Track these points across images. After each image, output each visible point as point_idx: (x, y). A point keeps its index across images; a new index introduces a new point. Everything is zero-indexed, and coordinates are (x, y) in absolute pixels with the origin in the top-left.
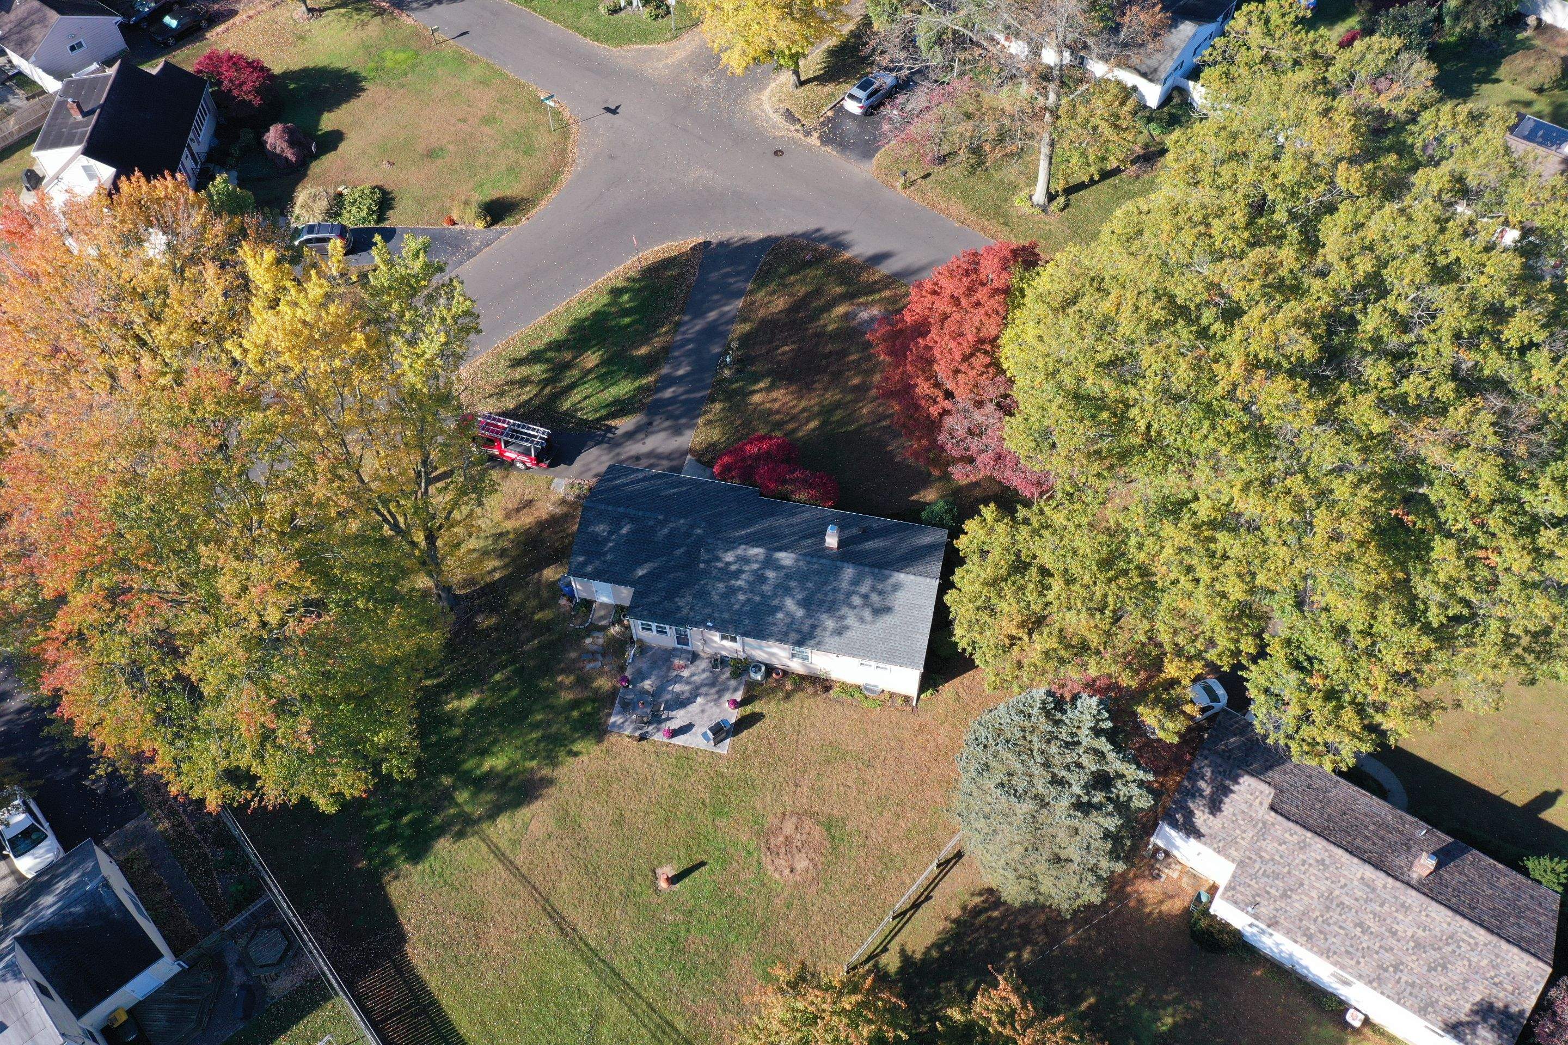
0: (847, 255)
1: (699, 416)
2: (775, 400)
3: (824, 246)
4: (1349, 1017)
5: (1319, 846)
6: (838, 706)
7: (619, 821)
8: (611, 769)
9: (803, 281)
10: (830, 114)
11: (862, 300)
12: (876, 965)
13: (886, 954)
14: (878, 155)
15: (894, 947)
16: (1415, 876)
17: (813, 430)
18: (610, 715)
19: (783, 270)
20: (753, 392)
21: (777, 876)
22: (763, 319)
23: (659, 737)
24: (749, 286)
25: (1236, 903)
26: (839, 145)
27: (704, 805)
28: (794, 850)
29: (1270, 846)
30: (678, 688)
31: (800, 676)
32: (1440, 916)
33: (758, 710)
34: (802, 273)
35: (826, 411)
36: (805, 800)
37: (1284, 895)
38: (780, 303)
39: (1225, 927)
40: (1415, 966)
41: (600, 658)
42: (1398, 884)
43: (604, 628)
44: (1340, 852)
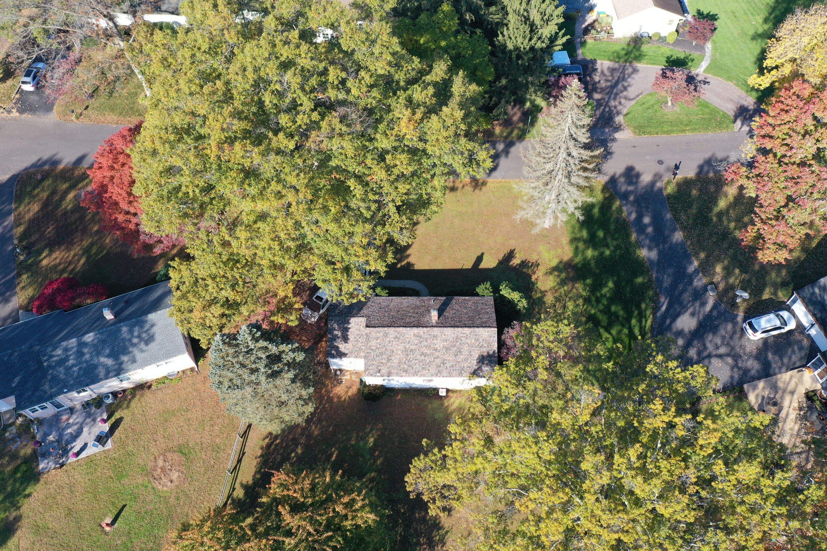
0: (61, 166)
1: (15, 287)
2: (56, 259)
3: (47, 167)
4: (441, 394)
5: (392, 331)
6: (159, 392)
7: (69, 512)
8: (52, 490)
9: (43, 190)
10: (17, 96)
11: (80, 185)
12: (233, 499)
13: (236, 491)
14: (55, 107)
15: (237, 486)
16: (434, 321)
17: (84, 264)
18: (38, 465)
19: (29, 189)
20: (41, 260)
21: (165, 489)
22: (29, 220)
23: (72, 460)
24: (13, 206)
25: (371, 375)
26: (30, 110)
27: (111, 478)
28: (168, 472)
29: (373, 343)
30: (69, 431)
31: (132, 388)
32: (449, 332)
33: (118, 417)
34: (41, 187)
35: (87, 251)
36: (163, 445)
37: (389, 360)
38: (35, 208)
39: (376, 387)
40: (450, 358)
41: (18, 439)
42: (428, 329)
43: (13, 423)
44: (401, 329)
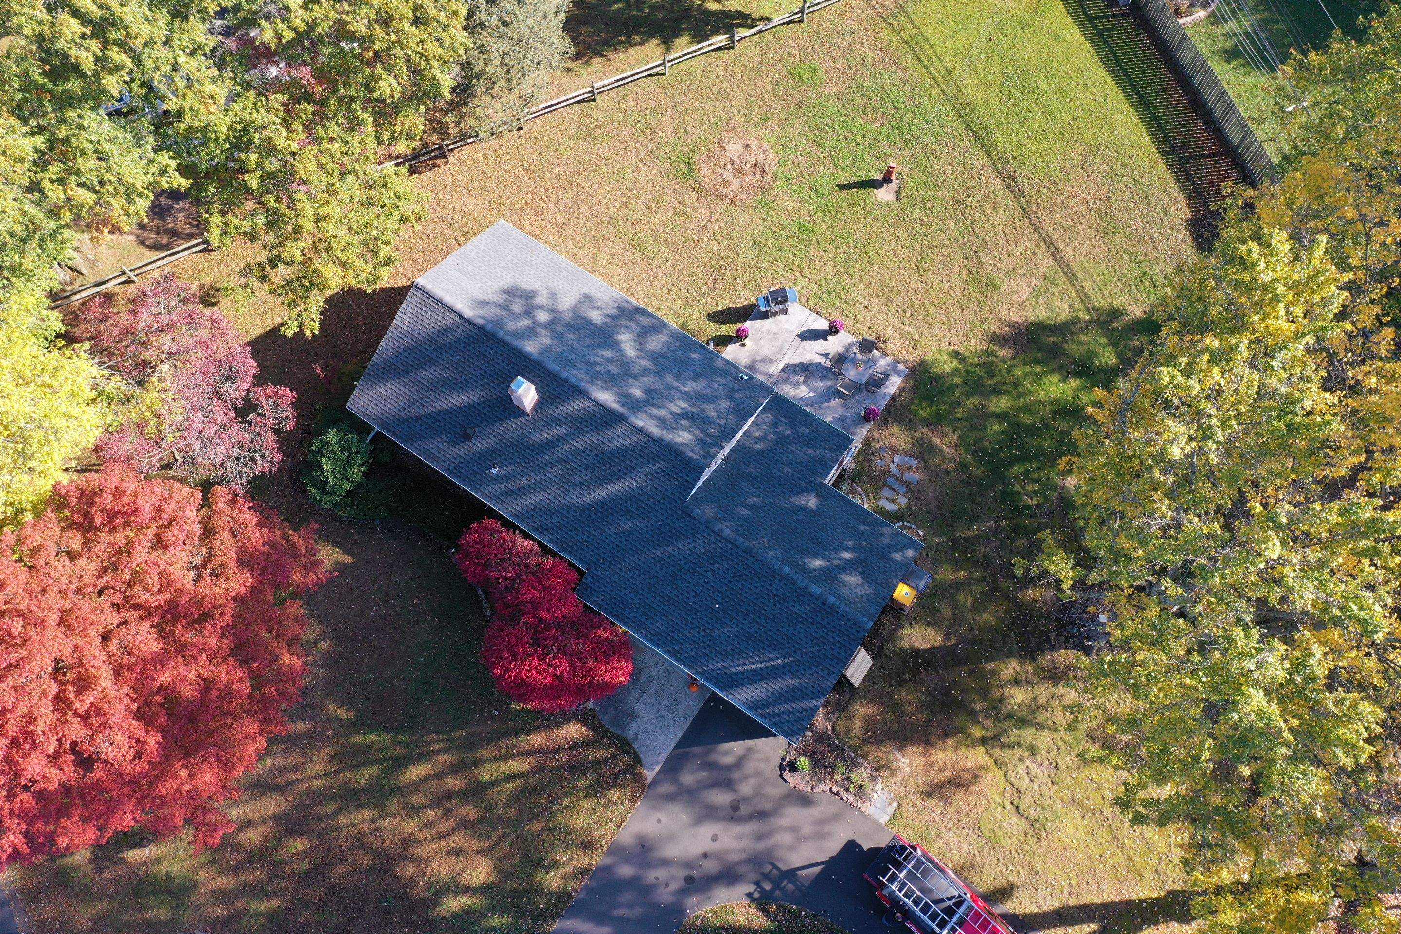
1: (597, 871)
2: (454, 855)
8: (916, 323)
17: (423, 759)
18: (900, 390)
20: (479, 891)
27: (818, 243)
28: (736, 163)
33: (713, 325)
35: (382, 793)
36: (702, 209)
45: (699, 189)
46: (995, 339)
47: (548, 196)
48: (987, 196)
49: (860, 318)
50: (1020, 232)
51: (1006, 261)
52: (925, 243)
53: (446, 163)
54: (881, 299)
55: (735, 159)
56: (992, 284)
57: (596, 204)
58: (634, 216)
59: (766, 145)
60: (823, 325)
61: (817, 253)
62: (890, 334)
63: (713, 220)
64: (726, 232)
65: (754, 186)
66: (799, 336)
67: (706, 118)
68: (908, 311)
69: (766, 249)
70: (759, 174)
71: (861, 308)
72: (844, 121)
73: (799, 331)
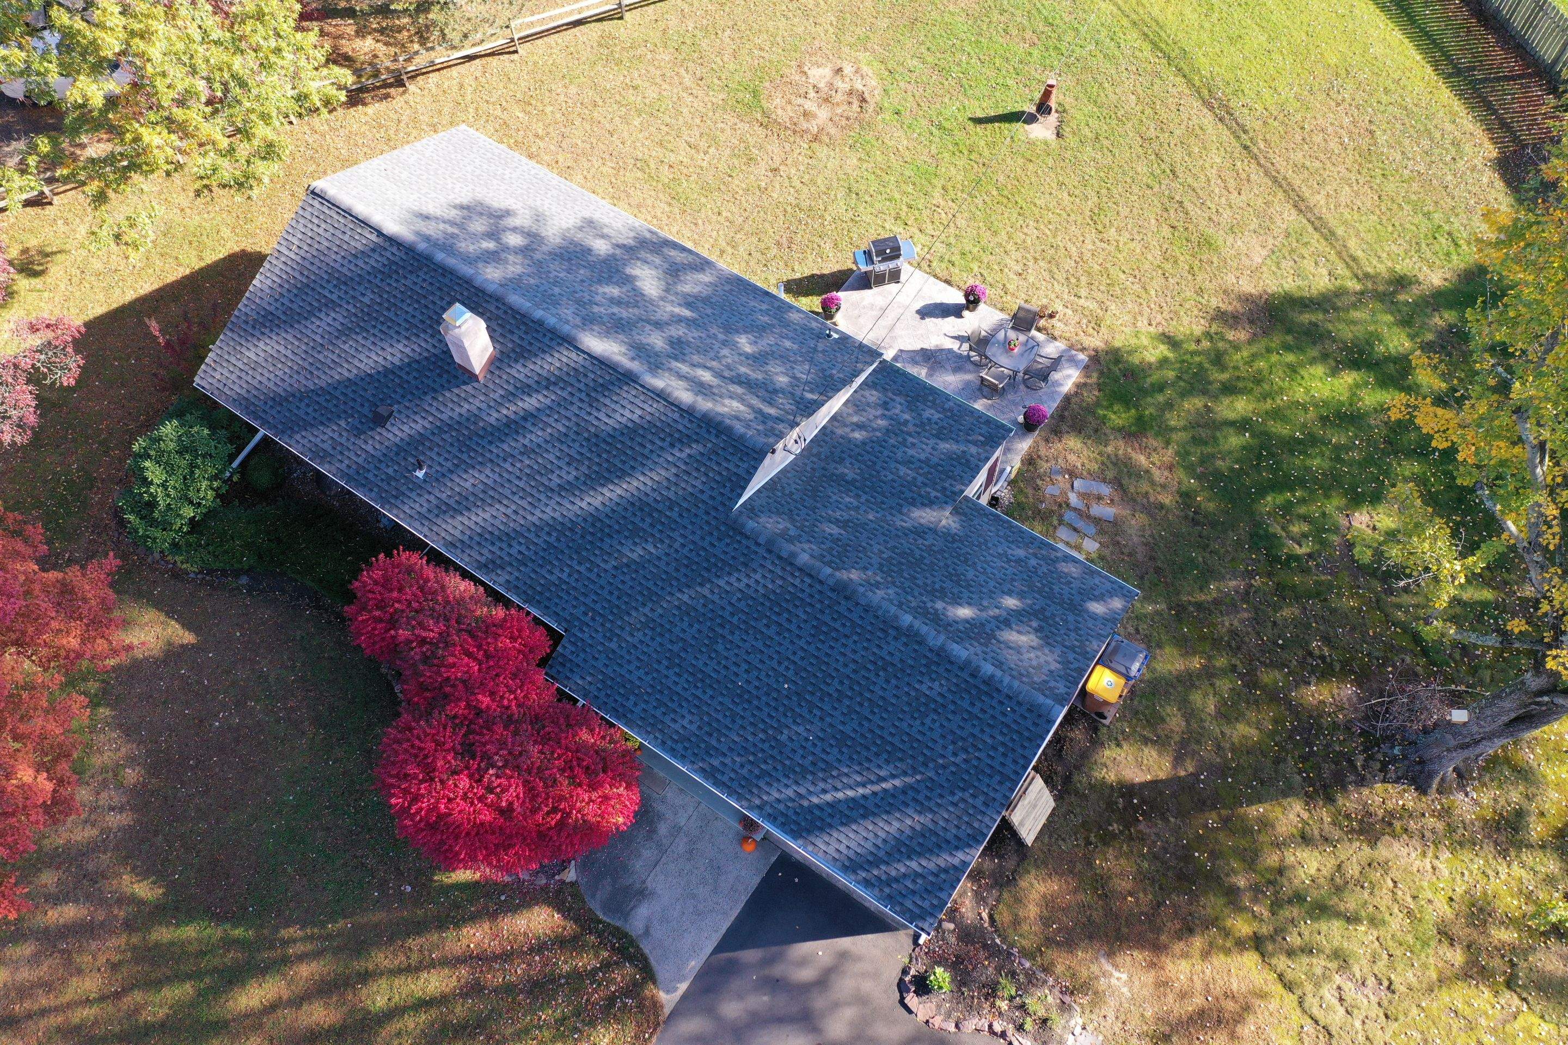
45: (768, 123)
46: (1221, 316)
47: (548, 133)
48: (1190, 131)
49: (1011, 287)
50: (1244, 176)
51: (1227, 214)
52: (1104, 191)
53: (404, 92)
54: (1042, 264)
55: (822, 85)
56: (1206, 243)
57: (618, 142)
58: (672, 158)
59: (865, 69)
60: (956, 297)
61: (942, 203)
62: (1058, 306)
63: (789, 162)
64: (807, 177)
65: (848, 119)
66: (918, 312)
67: (779, 39)
68: (1084, 279)
69: (868, 198)
70: (856, 104)
71: (1012, 276)
72: (978, 42)
73: (919, 305)
